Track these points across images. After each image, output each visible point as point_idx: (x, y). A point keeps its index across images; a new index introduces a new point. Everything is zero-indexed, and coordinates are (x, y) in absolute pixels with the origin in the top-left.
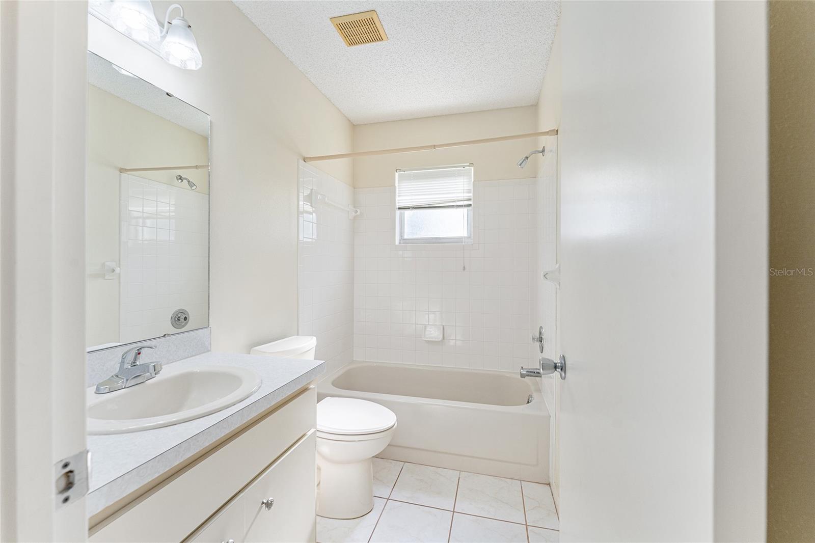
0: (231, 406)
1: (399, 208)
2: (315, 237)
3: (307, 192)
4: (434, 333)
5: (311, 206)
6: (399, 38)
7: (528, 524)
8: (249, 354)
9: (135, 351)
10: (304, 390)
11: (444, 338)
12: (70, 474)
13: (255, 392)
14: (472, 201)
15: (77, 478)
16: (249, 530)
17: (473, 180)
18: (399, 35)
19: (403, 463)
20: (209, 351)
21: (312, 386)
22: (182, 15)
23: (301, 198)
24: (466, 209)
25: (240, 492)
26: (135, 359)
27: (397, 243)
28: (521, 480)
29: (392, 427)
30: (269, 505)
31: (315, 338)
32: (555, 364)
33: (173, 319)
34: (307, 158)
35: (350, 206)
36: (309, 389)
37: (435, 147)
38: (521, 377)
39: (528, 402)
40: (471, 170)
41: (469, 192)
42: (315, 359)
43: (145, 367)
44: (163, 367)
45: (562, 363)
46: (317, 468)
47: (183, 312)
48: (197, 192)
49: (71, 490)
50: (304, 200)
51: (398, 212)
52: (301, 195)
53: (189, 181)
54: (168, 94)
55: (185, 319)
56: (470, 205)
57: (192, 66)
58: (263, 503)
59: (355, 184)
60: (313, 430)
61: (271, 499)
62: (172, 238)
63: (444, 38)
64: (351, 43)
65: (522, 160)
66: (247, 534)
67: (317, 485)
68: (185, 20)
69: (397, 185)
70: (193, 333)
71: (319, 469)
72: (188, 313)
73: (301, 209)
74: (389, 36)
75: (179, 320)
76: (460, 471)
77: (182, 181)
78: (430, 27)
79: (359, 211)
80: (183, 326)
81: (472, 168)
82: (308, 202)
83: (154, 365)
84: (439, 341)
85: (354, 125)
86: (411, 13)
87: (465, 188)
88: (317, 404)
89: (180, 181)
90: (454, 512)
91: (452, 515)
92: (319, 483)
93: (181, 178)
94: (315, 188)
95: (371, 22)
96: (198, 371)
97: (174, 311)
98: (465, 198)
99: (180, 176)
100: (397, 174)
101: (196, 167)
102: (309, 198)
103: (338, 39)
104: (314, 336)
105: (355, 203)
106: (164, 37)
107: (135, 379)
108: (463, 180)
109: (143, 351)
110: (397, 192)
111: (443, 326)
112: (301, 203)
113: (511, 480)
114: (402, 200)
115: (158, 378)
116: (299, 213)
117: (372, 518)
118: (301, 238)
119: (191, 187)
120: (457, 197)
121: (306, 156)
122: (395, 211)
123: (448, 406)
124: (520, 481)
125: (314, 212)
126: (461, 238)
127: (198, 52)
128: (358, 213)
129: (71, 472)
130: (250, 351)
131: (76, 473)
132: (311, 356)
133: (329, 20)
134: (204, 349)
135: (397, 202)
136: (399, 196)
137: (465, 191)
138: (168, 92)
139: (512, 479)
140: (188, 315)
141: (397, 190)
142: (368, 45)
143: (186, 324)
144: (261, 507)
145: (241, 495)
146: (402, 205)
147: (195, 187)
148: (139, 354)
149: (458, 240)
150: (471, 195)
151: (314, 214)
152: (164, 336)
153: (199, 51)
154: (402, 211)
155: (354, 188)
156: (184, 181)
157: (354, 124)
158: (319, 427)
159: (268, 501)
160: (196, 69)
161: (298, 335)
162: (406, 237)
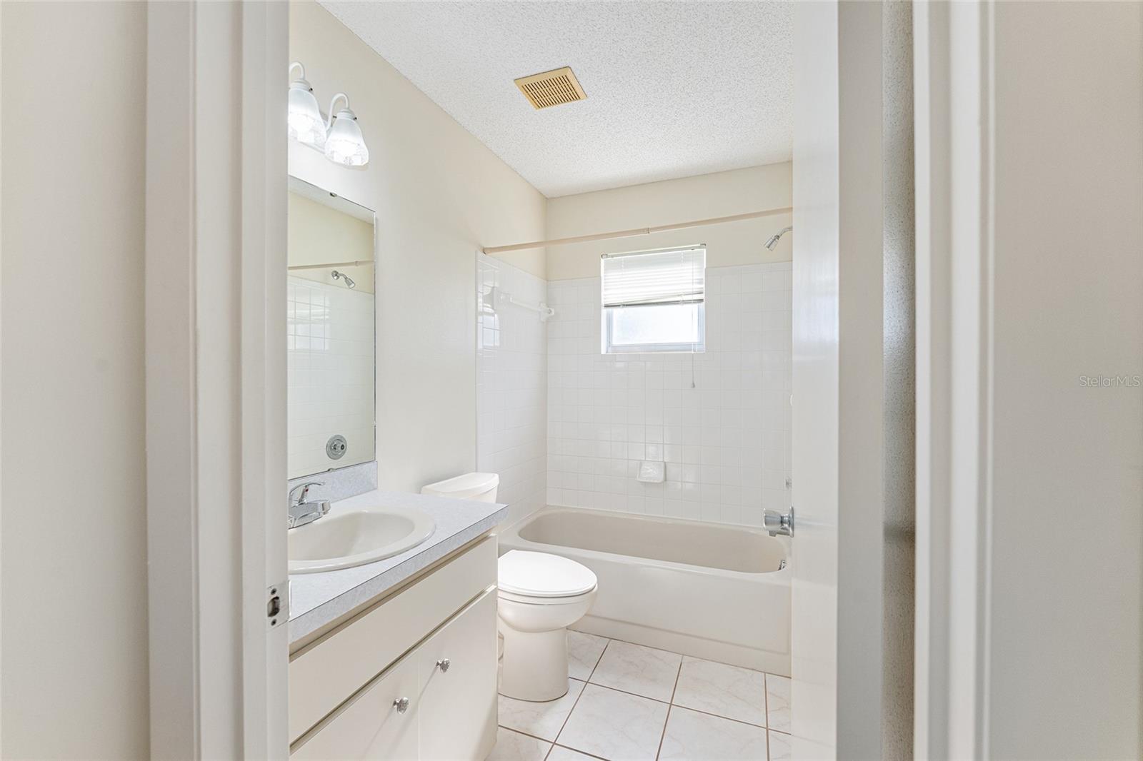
0: (403, 552)
1: (607, 306)
2: (497, 344)
3: (487, 291)
4: (652, 473)
5: (493, 309)
6: (600, 94)
7: (769, 727)
8: (420, 493)
9: (303, 487)
10: (482, 539)
11: (666, 480)
12: (276, 600)
13: (430, 537)
14: (704, 294)
15: (281, 604)
16: (423, 692)
17: (705, 267)
18: (601, 91)
19: (608, 640)
20: (375, 489)
21: (492, 535)
22: (347, 106)
23: (480, 300)
24: (695, 306)
25: (413, 648)
26: (303, 496)
27: (603, 352)
28: (765, 673)
29: (593, 589)
30: (444, 666)
31: (497, 476)
32: (782, 518)
33: (329, 449)
34: (487, 248)
35: (542, 305)
36: (490, 537)
37: (648, 230)
38: (770, 535)
39: (780, 569)
40: (703, 253)
41: (700, 283)
42: (497, 502)
43: (313, 506)
44: (331, 505)
45: (789, 517)
46: (499, 637)
47: (340, 439)
48: (357, 291)
49: (278, 614)
50: (485, 301)
51: (604, 311)
52: (480, 295)
53: (346, 278)
54: (331, 194)
55: (343, 447)
56: (702, 300)
57: (358, 162)
58: (438, 664)
59: (547, 276)
60: (493, 587)
61: (446, 660)
62: (327, 348)
63: (660, 91)
64: (540, 105)
65: (771, 240)
66: (421, 694)
67: (499, 659)
68: (350, 112)
69: (602, 274)
70: (358, 467)
71: (502, 637)
72: (344, 439)
73: (480, 309)
74: (588, 94)
75: (335, 448)
76: (683, 655)
77: (338, 277)
78: (640, 79)
79: (553, 310)
80: (341, 456)
81: (705, 250)
82: (488, 303)
83: (323, 504)
84: (660, 483)
85: (547, 198)
86: (615, 65)
87: (694, 278)
88: (499, 559)
89: (335, 277)
90: (671, 704)
91: (668, 708)
92: (502, 657)
93: (336, 274)
94: (497, 285)
95: (566, 79)
96: (366, 511)
97: (330, 437)
98: (694, 290)
99: (335, 271)
100: (602, 261)
101: (356, 263)
102: (490, 299)
103: (525, 102)
104: (496, 473)
105: (549, 301)
106: (329, 132)
107: (303, 519)
108: (691, 267)
109: (310, 487)
110: (603, 284)
111: (665, 463)
112: (480, 305)
113: (751, 671)
114: (608, 296)
115: (325, 518)
116: (477, 314)
117: (566, 703)
118: (480, 347)
119: (349, 284)
120: (684, 289)
121: (485, 246)
122: (600, 310)
123: (675, 570)
124: (763, 674)
125: (495, 313)
126: (690, 345)
127: (366, 148)
128: (553, 313)
129: (277, 598)
130: (421, 489)
131: (281, 599)
132: (492, 498)
133: (513, 81)
134: (369, 487)
135: (603, 297)
136: (605, 289)
137: (694, 281)
138: (332, 192)
139: (753, 669)
140: (346, 443)
141: (603, 281)
142: (562, 105)
143: (344, 453)
144: (436, 668)
145: (415, 651)
146: (608, 302)
147: (353, 285)
148: (307, 490)
149: (687, 347)
150: (703, 286)
151: (496, 315)
152: (329, 470)
153: (367, 146)
154: (610, 309)
155: (548, 280)
156: (341, 277)
157: (547, 196)
158: (500, 586)
159: (443, 662)
160: (363, 165)
161: (476, 471)
162: (615, 342)
